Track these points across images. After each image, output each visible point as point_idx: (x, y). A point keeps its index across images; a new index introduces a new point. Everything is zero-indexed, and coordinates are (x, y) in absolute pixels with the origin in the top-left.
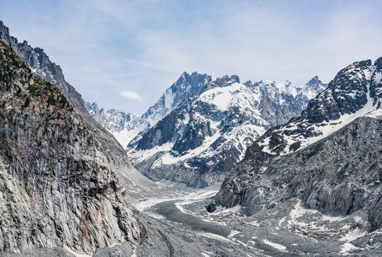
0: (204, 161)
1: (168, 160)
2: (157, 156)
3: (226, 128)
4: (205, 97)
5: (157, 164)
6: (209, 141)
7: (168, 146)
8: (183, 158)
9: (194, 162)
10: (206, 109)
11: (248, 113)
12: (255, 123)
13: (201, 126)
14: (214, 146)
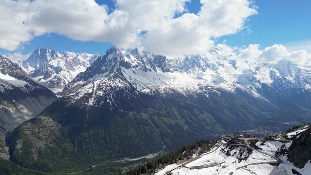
0: (53, 81)
1: (43, 81)
2: (40, 79)
3: (57, 73)
4: (50, 63)
5: (40, 82)
6: (53, 76)
7: (42, 77)
8: (47, 80)
9: (50, 81)
10: (51, 66)
11: (63, 68)
12: (65, 70)
13: (51, 72)
14: (55, 77)
